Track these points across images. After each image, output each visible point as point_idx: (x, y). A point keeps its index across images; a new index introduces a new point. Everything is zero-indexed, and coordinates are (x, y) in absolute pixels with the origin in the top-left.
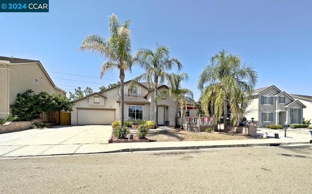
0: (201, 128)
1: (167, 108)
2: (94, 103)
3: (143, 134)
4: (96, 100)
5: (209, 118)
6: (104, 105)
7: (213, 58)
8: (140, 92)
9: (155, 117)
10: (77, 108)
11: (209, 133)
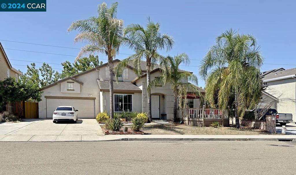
0: (206, 122)
1: (163, 96)
2: (68, 90)
3: (138, 127)
4: (69, 86)
5: (216, 110)
6: (80, 93)
7: (220, 38)
8: (127, 75)
9: (148, 108)
10: (45, 96)
11: (215, 128)
